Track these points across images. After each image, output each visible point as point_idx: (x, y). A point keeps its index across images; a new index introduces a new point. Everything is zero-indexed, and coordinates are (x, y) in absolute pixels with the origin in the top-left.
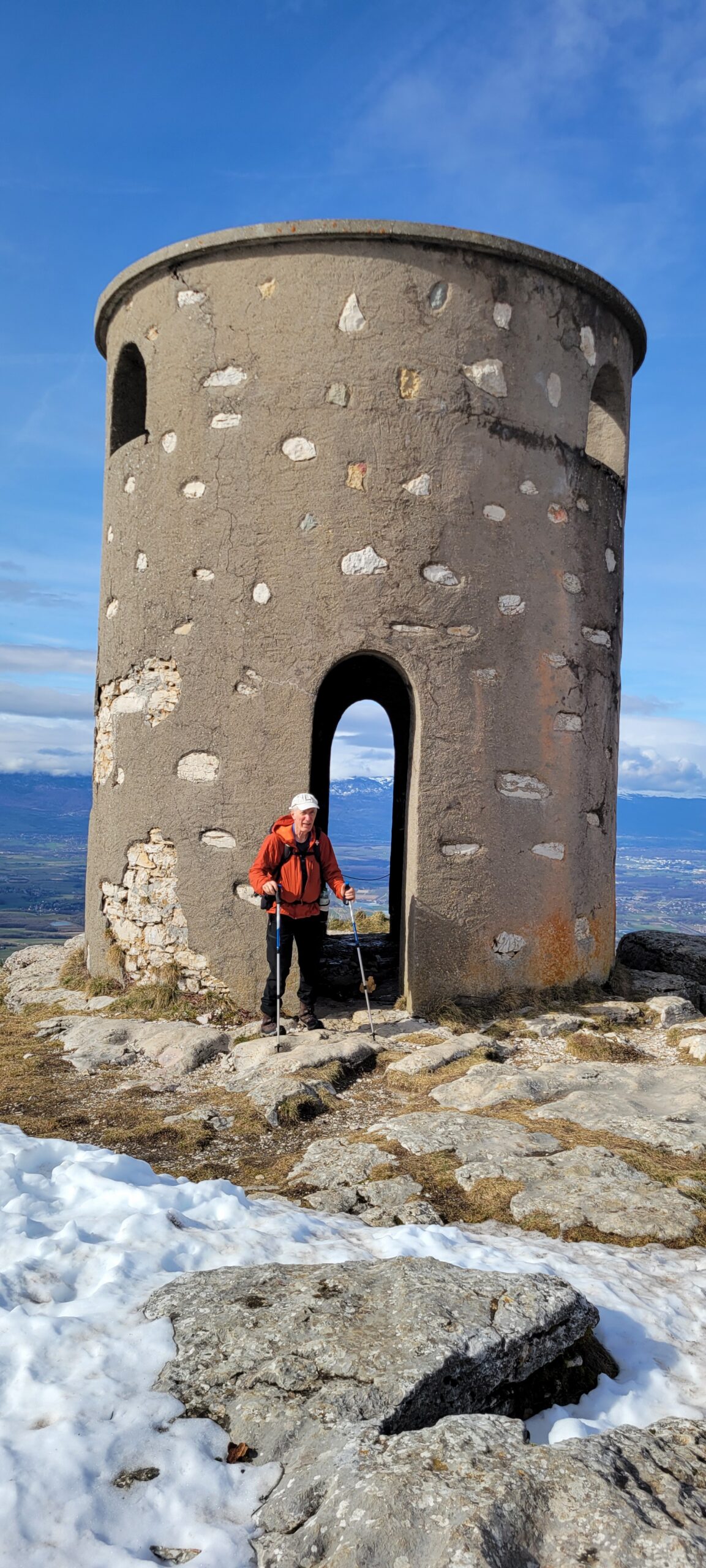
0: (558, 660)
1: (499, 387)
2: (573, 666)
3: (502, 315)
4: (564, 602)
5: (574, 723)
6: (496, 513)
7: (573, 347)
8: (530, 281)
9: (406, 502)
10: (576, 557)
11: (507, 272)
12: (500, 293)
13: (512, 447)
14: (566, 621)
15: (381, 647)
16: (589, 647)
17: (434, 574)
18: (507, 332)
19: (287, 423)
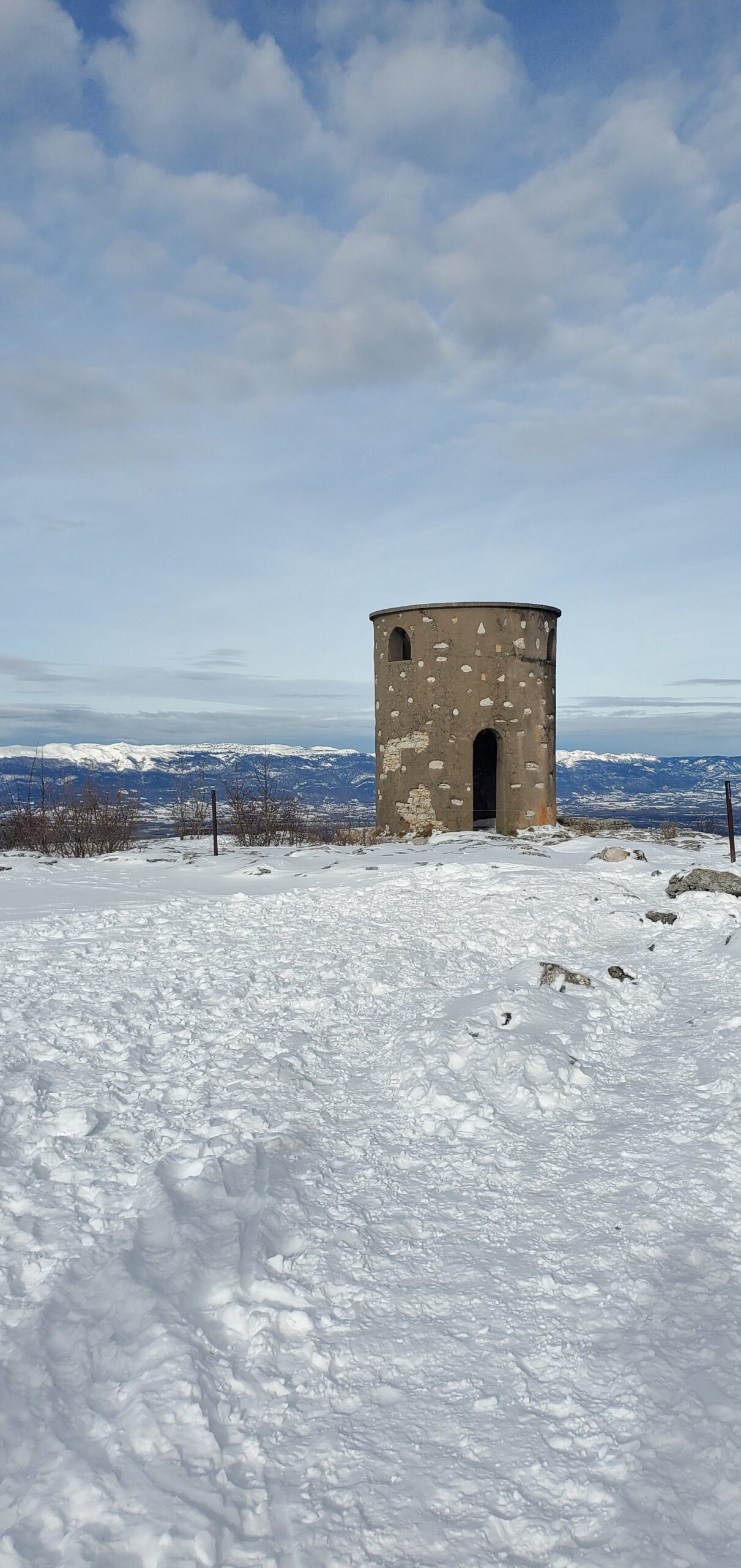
0: (541, 727)
1: (523, 646)
2: (545, 728)
3: (523, 624)
4: (542, 708)
5: (545, 746)
6: (523, 684)
7: (542, 629)
8: (531, 612)
9: (498, 684)
10: (545, 694)
11: (524, 612)
12: (523, 618)
13: (527, 664)
14: (543, 715)
15: (492, 727)
16: (548, 721)
17: (507, 704)
18: (525, 630)
19: (462, 661)
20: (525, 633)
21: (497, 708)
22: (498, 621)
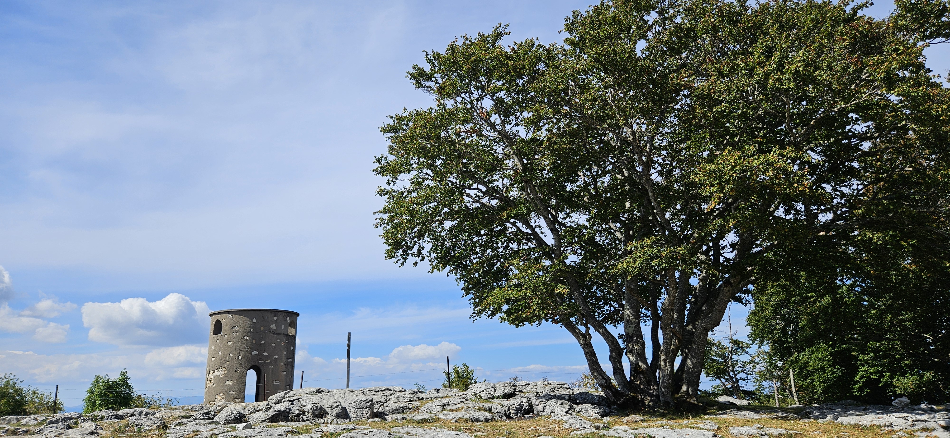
0: (282, 364)
1: (275, 328)
2: (285, 364)
3: (275, 318)
5: (285, 373)
6: (274, 345)
7: (286, 320)
9: (261, 344)
10: (286, 349)
11: (276, 313)
12: (275, 316)
15: (257, 364)
17: (265, 354)
18: (276, 321)
19: (245, 334)
20: (276, 322)
21: (260, 355)
22: (263, 317)
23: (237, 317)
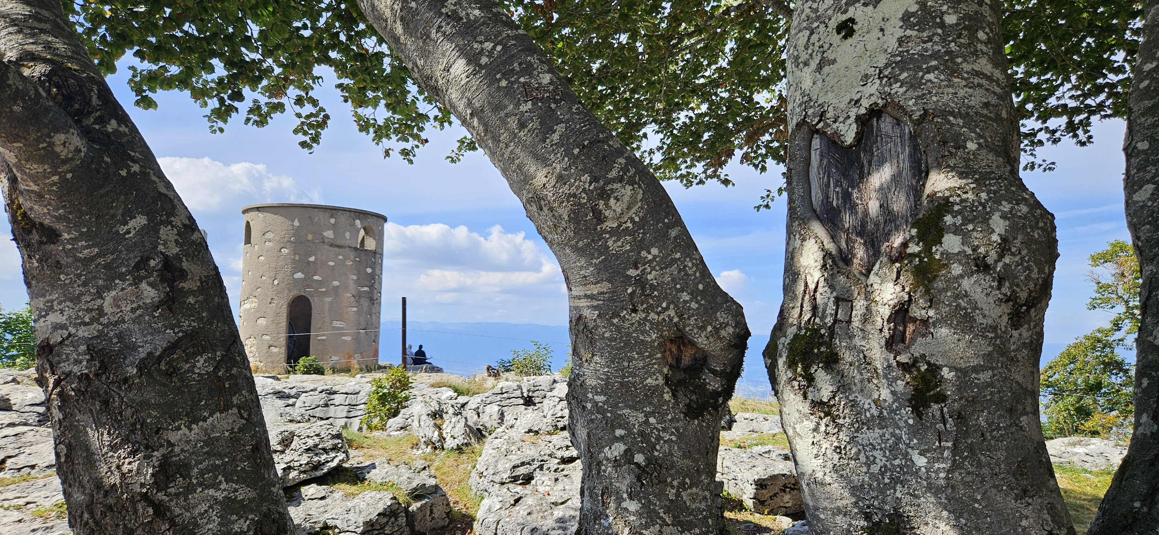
0: (350, 295)
1: (332, 236)
2: (354, 296)
3: (333, 221)
4: (351, 282)
6: (331, 264)
7: (353, 225)
8: (340, 213)
9: (310, 262)
10: (355, 272)
11: (333, 212)
12: (332, 216)
13: (336, 249)
14: (352, 286)
15: (303, 294)
16: (359, 291)
17: (316, 278)
18: (334, 225)
19: (282, 245)
21: (308, 280)
22: (310, 217)
23: (269, 216)
